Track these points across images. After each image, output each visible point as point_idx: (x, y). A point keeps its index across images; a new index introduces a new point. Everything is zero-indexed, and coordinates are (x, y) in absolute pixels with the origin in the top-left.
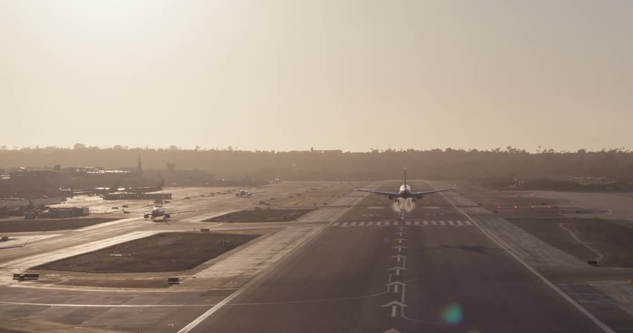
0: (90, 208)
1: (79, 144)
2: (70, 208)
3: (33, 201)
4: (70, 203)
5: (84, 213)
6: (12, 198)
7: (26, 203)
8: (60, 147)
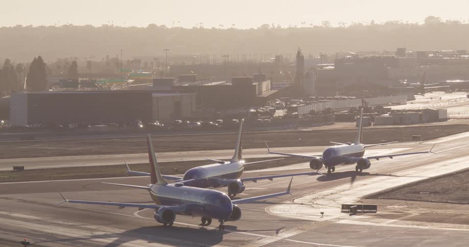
0: (449, 110)
1: (430, 18)
2: (420, 111)
3: (366, 100)
4: (420, 103)
5: (440, 117)
6: (338, 97)
7: (357, 104)
8: (405, 22)
